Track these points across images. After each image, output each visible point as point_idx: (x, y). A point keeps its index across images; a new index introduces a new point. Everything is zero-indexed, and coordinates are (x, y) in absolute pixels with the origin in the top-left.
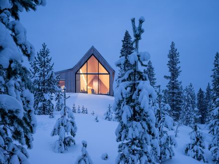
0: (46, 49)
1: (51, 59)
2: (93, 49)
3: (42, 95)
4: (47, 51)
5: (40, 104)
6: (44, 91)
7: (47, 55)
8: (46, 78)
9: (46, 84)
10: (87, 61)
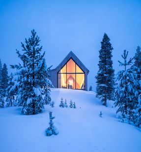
0: (36, 37)
1: (41, 48)
2: (71, 53)
3: (32, 90)
4: (36, 39)
5: (29, 101)
6: (33, 84)
7: (37, 43)
8: (36, 69)
9: (36, 77)
10: (66, 63)
